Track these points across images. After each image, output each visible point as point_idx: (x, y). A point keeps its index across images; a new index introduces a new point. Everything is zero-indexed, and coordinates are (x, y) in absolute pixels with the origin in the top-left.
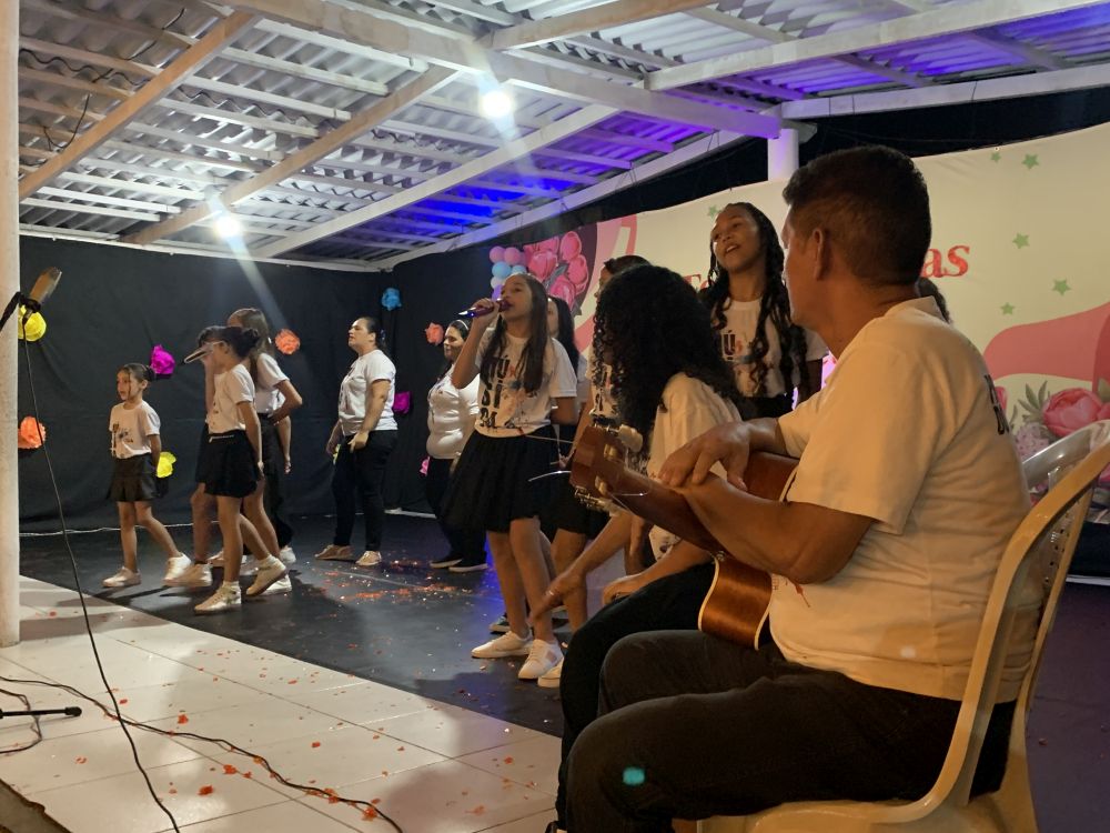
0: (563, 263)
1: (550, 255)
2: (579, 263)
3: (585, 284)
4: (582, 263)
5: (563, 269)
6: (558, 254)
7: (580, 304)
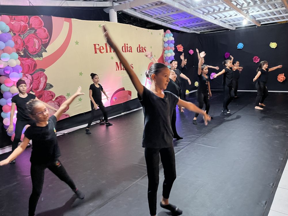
0: (32, 29)
1: (23, 23)
2: (43, 31)
3: (48, 40)
4: (45, 31)
5: (33, 31)
6: (28, 23)
7: (46, 47)
